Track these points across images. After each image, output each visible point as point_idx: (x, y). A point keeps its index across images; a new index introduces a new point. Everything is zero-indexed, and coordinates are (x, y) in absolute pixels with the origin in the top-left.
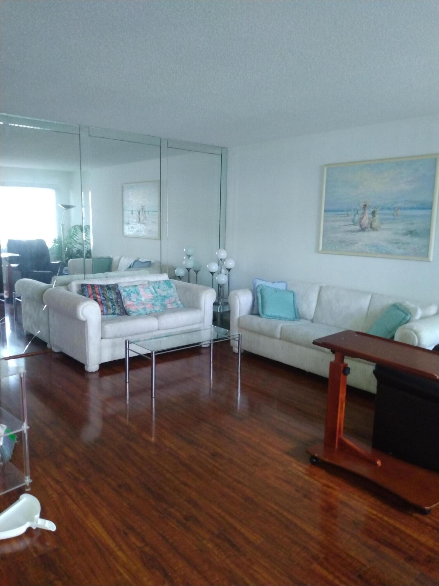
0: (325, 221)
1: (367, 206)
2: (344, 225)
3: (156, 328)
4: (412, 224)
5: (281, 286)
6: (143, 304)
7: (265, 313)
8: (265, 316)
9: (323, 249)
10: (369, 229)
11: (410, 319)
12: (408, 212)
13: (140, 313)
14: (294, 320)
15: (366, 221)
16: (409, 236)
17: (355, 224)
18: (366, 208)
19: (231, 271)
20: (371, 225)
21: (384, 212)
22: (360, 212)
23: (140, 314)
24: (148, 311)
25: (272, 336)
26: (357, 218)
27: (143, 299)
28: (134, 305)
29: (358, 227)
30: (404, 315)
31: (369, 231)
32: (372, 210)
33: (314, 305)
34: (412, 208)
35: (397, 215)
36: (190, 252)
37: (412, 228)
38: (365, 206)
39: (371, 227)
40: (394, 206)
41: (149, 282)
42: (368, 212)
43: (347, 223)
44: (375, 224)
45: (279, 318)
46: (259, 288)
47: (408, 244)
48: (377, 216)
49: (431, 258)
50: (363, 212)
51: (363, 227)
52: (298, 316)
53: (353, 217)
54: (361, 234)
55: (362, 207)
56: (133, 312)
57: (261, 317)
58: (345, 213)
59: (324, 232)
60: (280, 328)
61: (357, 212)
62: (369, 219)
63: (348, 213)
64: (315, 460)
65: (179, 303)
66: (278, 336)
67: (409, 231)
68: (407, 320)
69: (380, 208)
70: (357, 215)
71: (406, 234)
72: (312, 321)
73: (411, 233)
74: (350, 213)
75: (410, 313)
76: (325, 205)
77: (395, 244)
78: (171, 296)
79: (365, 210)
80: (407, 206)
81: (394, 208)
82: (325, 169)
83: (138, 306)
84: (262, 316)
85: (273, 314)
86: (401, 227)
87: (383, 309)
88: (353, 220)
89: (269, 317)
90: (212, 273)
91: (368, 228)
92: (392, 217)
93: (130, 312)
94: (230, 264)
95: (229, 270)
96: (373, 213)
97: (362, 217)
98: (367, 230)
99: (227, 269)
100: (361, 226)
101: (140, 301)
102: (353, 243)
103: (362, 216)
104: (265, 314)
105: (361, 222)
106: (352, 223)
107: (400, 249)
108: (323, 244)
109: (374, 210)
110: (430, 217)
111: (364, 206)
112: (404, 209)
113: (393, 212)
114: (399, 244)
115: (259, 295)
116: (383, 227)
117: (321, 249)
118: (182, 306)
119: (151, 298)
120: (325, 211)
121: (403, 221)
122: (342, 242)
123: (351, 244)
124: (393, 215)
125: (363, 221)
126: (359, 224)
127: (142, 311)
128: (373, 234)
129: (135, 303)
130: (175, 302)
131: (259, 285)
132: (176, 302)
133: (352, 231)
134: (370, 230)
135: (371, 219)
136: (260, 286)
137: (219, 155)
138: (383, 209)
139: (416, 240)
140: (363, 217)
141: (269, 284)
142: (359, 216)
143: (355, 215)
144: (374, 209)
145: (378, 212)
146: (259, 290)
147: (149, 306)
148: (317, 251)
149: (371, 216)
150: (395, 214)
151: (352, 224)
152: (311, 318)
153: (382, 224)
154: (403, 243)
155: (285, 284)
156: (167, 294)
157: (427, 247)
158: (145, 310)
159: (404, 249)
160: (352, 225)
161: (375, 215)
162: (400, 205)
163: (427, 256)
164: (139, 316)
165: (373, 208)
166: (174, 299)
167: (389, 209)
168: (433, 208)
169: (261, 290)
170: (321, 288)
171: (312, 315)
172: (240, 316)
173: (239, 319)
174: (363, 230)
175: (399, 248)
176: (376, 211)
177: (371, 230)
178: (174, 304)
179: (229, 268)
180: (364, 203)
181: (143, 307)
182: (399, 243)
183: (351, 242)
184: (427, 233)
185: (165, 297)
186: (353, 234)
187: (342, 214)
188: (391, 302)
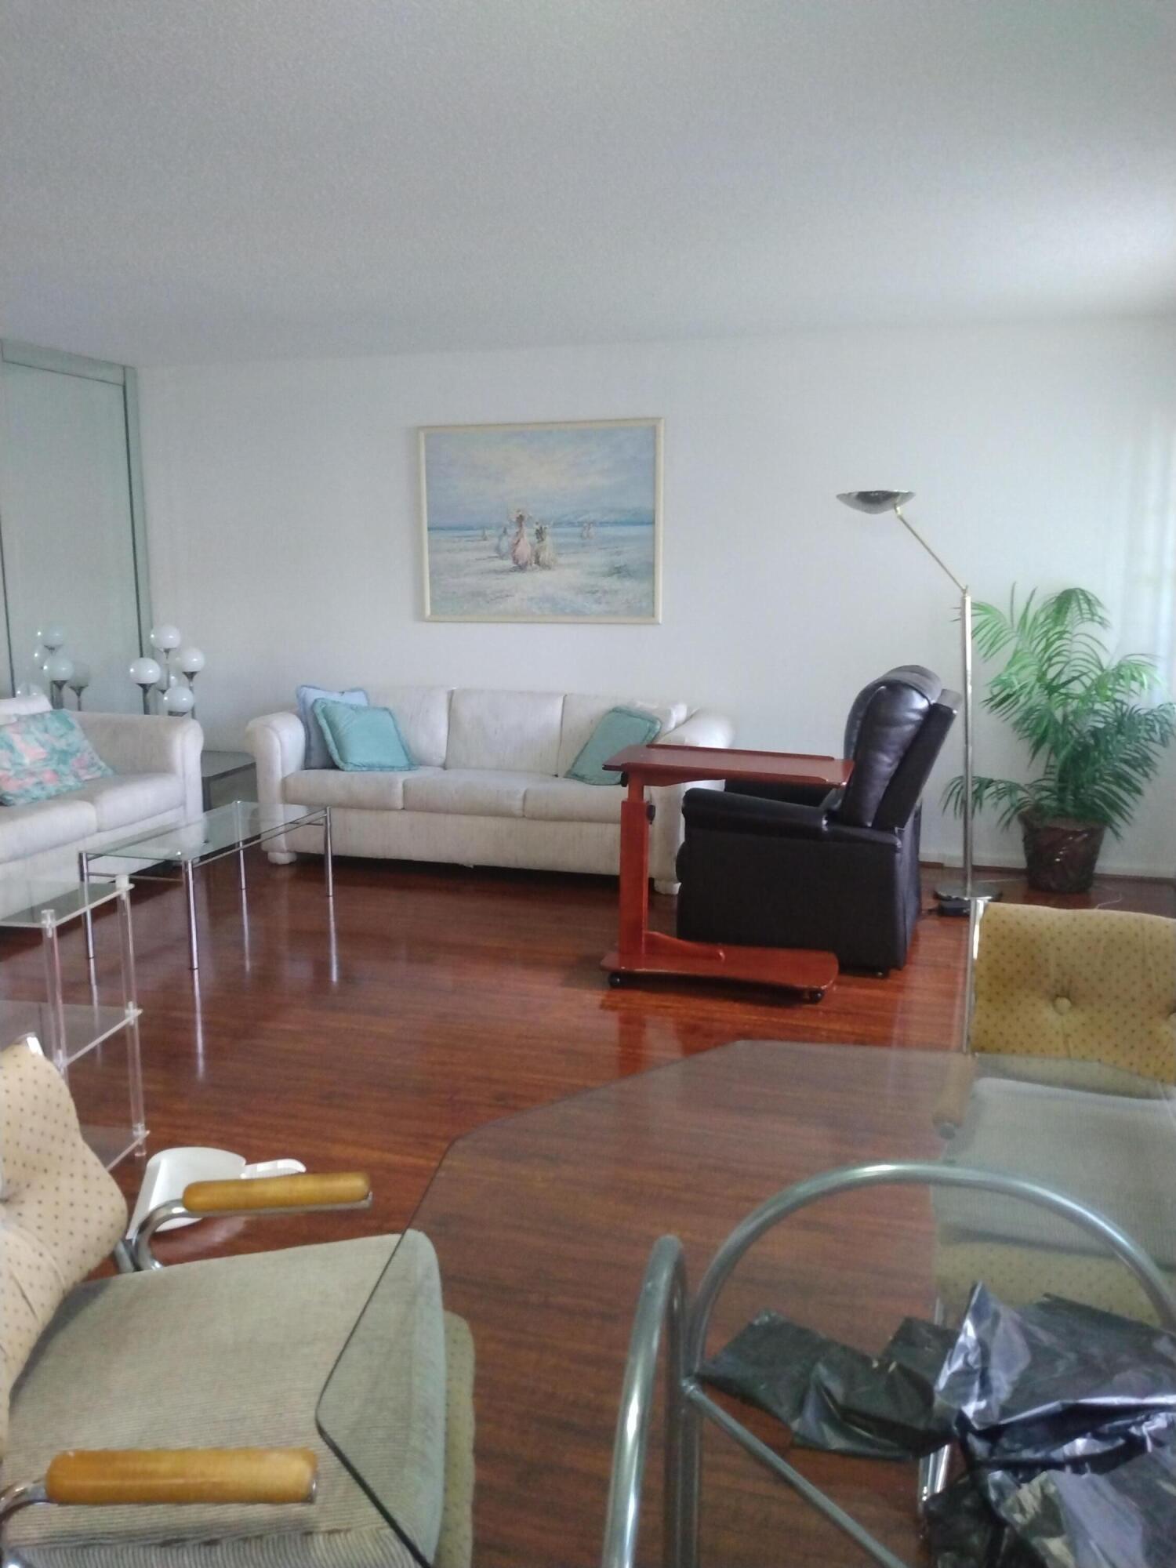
0: (430, 552)
1: (526, 519)
2: (478, 560)
3: (94, 827)
4: (619, 553)
5: (358, 699)
6: (32, 774)
7: (350, 760)
8: (350, 767)
9: (433, 612)
10: (534, 565)
11: (661, 728)
12: (610, 531)
13: (34, 796)
14: (410, 770)
15: (525, 549)
16: (615, 577)
17: (502, 557)
18: (523, 523)
19: (196, 677)
20: (537, 557)
21: (559, 530)
22: (513, 531)
23: (33, 799)
24: (51, 788)
25: (382, 807)
26: (505, 544)
27: (27, 761)
28: (9, 779)
29: (508, 563)
30: (648, 725)
31: (533, 569)
32: (538, 527)
33: (443, 732)
34: (616, 523)
35: (588, 536)
36: (57, 636)
37: (620, 561)
38: (520, 519)
39: (537, 562)
40: (581, 519)
41: (20, 718)
42: (529, 533)
43: (484, 555)
44: (545, 556)
45: (379, 767)
46: (317, 705)
47: (616, 592)
48: (548, 540)
49: (660, 619)
50: (517, 530)
51: (520, 562)
52: (414, 762)
53: (495, 541)
54: (518, 577)
55: (514, 520)
56: (16, 796)
57: (343, 770)
58: (479, 532)
59: (431, 574)
60: (400, 785)
61: (505, 532)
62: (532, 545)
63: (484, 533)
64: (618, 980)
65: (102, 764)
66: (400, 804)
67: (616, 568)
68: (657, 731)
69: (552, 523)
70: (505, 538)
71: (610, 574)
72: (444, 767)
73: (619, 571)
74: (487, 533)
75: (658, 719)
76: (428, 516)
77: (588, 595)
78: (78, 751)
79: (521, 526)
80: (606, 519)
81: (581, 524)
82: (422, 435)
83: (22, 779)
84: (345, 768)
85: (367, 761)
86: (598, 559)
87: (592, 721)
88: (497, 549)
89: (359, 767)
90: (145, 687)
91: (531, 564)
92: (577, 540)
93: (9, 798)
94: (195, 660)
95: (191, 675)
96: (540, 534)
97: (516, 542)
98: (529, 567)
99: (185, 673)
100: (515, 560)
101: (20, 768)
102: (503, 595)
103: (517, 539)
104: (351, 763)
105: (514, 551)
106: (496, 555)
107: (600, 603)
108: (433, 602)
109: (541, 528)
110: (653, 538)
111: (518, 518)
112: (602, 524)
113: (578, 530)
114: (599, 595)
115: (323, 723)
116: (562, 560)
117: (428, 612)
118: (110, 772)
119: (43, 756)
120: (429, 529)
121: (601, 549)
122: (477, 594)
123: (498, 597)
124: (581, 536)
125: (519, 549)
126: (510, 556)
127: (37, 792)
128: (542, 576)
129: (11, 773)
130: (93, 765)
131: (316, 701)
132: (96, 764)
133: (496, 572)
134: (536, 568)
135: (537, 546)
136: (320, 701)
137: (118, 385)
138: (557, 524)
139: (628, 583)
140: (519, 541)
141: (336, 697)
142: (510, 539)
143: (500, 538)
144: (540, 524)
145: (549, 530)
146: (318, 710)
147: (47, 776)
148: (419, 616)
149: (534, 539)
150: (585, 535)
151: (496, 557)
152: (441, 761)
153: (560, 554)
154: (605, 592)
155: (361, 693)
156: (69, 745)
157: (652, 596)
158: (43, 789)
159: (607, 603)
160: (495, 559)
161: (543, 537)
162: (592, 516)
163: (653, 615)
164: (37, 804)
165: (537, 523)
166: (87, 757)
167: (571, 524)
168: (656, 521)
169: (324, 711)
170: (452, 693)
171: (443, 753)
172: (285, 776)
173: (284, 781)
174: (521, 568)
175: (598, 602)
176: (546, 528)
177: (538, 567)
178: (93, 769)
179: (190, 669)
180: (519, 511)
181: (35, 780)
182: (597, 591)
183: (498, 595)
184: (648, 571)
185: (64, 753)
186: (499, 576)
187: (469, 536)
188: (607, 705)
